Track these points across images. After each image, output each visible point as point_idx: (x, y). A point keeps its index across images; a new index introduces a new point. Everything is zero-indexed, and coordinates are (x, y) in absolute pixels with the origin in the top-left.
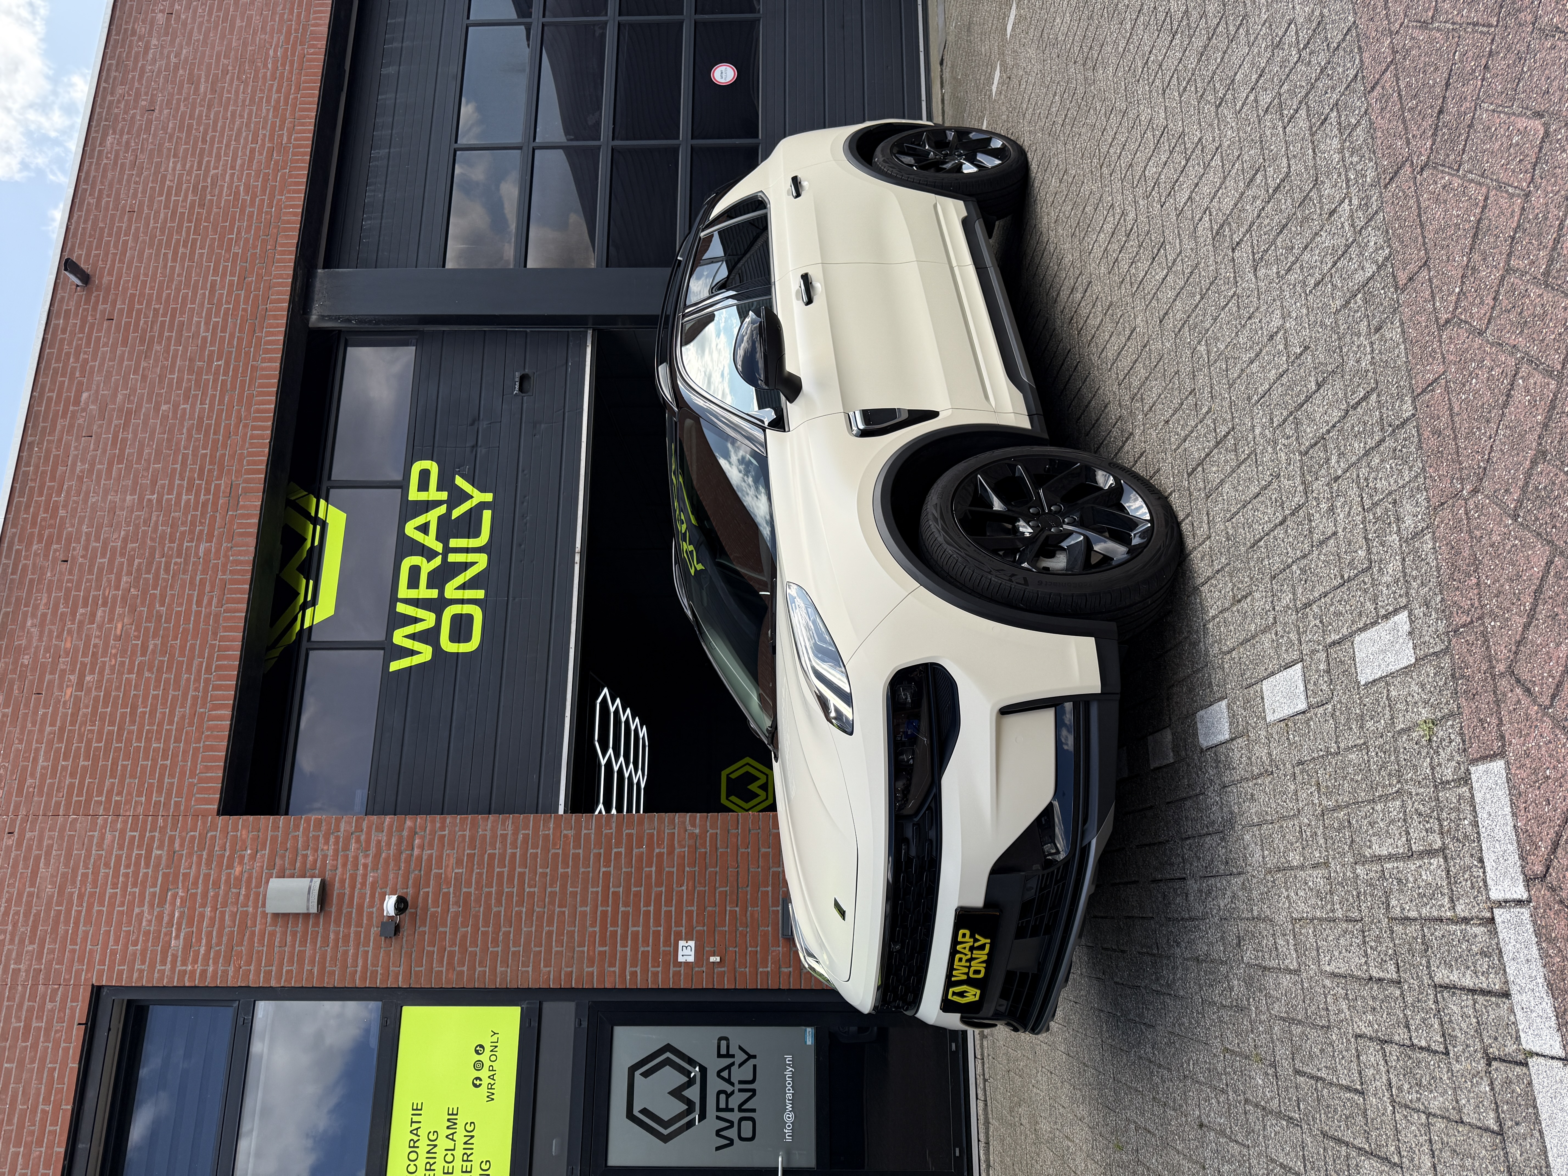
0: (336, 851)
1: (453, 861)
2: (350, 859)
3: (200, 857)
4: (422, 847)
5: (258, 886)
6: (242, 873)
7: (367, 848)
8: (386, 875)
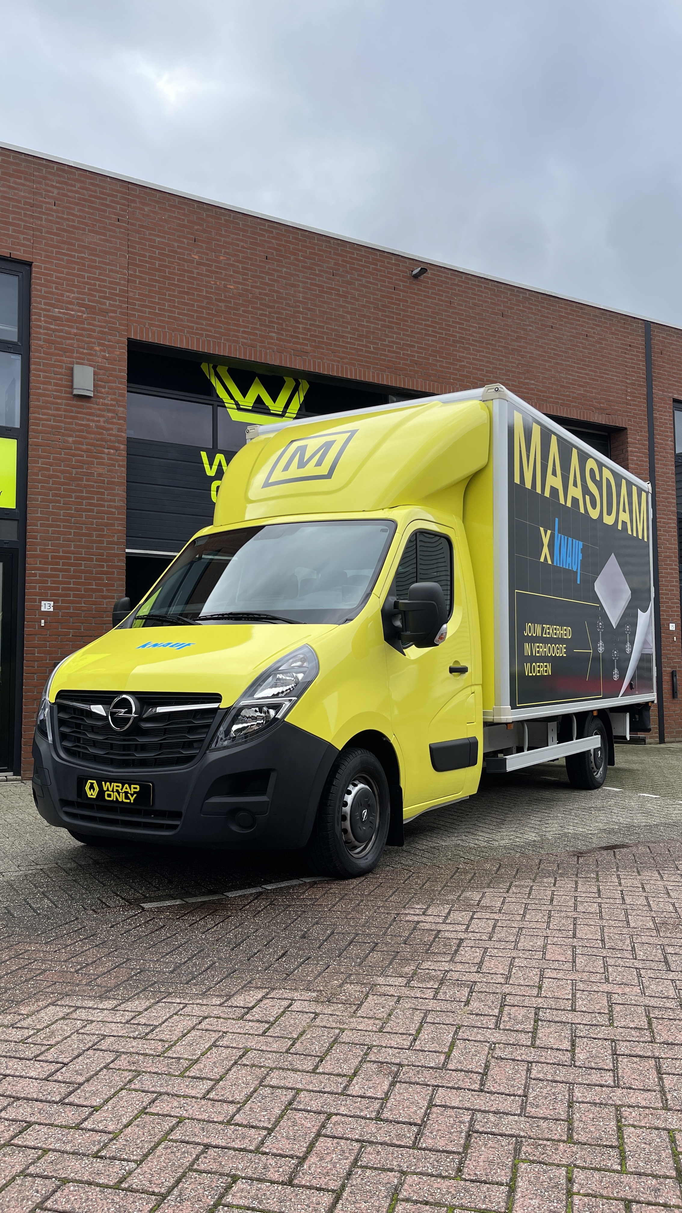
0: (107, 405)
1: (101, 471)
2: (102, 413)
3: (104, 327)
4: (109, 454)
5: (88, 360)
6: (96, 351)
7: (109, 423)
8: (93, 433)
